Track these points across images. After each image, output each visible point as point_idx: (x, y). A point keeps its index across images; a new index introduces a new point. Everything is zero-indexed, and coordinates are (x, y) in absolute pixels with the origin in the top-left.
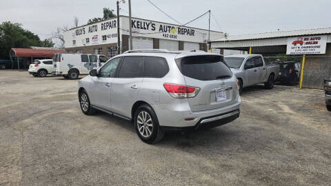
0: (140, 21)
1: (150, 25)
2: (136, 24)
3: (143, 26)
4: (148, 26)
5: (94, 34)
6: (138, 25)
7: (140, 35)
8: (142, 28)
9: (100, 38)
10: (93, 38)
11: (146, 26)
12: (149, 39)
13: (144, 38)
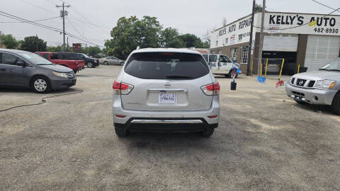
0: (281, 15)
1: (296, 18)
2: (275, 19)
3: (285, 21)
4: (292, 20)
5: (233, 33)
6: (278, 20)
7: (279, 31)
8: (283, 23)
9: (237, 37)
10: (231, 38)
11: (289, 21)
12: (293, 35)
13: (285, 35)
